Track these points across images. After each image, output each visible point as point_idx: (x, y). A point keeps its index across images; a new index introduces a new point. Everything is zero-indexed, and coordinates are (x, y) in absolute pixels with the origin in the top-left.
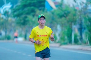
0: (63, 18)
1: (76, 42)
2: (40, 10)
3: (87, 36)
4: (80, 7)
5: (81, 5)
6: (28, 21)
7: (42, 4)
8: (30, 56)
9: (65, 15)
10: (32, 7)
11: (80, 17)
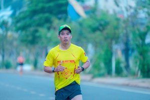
0: (98, 33)
1: (119, 72)
2: (60, 19)
3: (136, 62)
4: (126, 14)
5: (127, 10)
6: (40, 37)
7: (63, 8)
8: (42, 95)
9: (101, 28)
10: (47, 15)
11: (125, 31)
